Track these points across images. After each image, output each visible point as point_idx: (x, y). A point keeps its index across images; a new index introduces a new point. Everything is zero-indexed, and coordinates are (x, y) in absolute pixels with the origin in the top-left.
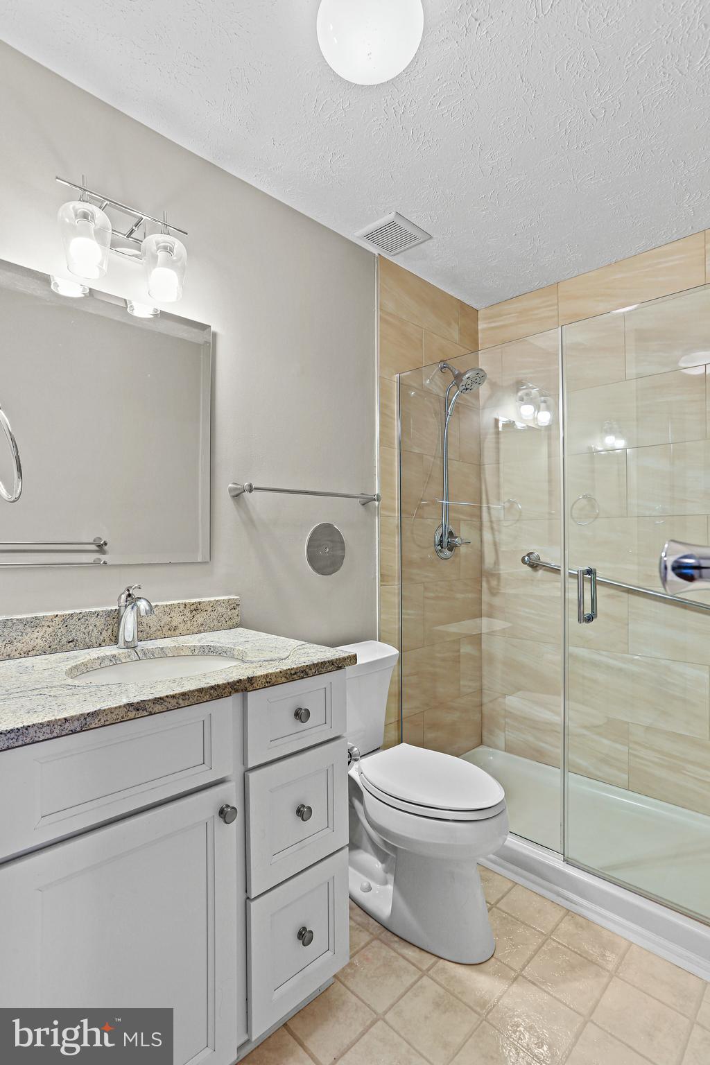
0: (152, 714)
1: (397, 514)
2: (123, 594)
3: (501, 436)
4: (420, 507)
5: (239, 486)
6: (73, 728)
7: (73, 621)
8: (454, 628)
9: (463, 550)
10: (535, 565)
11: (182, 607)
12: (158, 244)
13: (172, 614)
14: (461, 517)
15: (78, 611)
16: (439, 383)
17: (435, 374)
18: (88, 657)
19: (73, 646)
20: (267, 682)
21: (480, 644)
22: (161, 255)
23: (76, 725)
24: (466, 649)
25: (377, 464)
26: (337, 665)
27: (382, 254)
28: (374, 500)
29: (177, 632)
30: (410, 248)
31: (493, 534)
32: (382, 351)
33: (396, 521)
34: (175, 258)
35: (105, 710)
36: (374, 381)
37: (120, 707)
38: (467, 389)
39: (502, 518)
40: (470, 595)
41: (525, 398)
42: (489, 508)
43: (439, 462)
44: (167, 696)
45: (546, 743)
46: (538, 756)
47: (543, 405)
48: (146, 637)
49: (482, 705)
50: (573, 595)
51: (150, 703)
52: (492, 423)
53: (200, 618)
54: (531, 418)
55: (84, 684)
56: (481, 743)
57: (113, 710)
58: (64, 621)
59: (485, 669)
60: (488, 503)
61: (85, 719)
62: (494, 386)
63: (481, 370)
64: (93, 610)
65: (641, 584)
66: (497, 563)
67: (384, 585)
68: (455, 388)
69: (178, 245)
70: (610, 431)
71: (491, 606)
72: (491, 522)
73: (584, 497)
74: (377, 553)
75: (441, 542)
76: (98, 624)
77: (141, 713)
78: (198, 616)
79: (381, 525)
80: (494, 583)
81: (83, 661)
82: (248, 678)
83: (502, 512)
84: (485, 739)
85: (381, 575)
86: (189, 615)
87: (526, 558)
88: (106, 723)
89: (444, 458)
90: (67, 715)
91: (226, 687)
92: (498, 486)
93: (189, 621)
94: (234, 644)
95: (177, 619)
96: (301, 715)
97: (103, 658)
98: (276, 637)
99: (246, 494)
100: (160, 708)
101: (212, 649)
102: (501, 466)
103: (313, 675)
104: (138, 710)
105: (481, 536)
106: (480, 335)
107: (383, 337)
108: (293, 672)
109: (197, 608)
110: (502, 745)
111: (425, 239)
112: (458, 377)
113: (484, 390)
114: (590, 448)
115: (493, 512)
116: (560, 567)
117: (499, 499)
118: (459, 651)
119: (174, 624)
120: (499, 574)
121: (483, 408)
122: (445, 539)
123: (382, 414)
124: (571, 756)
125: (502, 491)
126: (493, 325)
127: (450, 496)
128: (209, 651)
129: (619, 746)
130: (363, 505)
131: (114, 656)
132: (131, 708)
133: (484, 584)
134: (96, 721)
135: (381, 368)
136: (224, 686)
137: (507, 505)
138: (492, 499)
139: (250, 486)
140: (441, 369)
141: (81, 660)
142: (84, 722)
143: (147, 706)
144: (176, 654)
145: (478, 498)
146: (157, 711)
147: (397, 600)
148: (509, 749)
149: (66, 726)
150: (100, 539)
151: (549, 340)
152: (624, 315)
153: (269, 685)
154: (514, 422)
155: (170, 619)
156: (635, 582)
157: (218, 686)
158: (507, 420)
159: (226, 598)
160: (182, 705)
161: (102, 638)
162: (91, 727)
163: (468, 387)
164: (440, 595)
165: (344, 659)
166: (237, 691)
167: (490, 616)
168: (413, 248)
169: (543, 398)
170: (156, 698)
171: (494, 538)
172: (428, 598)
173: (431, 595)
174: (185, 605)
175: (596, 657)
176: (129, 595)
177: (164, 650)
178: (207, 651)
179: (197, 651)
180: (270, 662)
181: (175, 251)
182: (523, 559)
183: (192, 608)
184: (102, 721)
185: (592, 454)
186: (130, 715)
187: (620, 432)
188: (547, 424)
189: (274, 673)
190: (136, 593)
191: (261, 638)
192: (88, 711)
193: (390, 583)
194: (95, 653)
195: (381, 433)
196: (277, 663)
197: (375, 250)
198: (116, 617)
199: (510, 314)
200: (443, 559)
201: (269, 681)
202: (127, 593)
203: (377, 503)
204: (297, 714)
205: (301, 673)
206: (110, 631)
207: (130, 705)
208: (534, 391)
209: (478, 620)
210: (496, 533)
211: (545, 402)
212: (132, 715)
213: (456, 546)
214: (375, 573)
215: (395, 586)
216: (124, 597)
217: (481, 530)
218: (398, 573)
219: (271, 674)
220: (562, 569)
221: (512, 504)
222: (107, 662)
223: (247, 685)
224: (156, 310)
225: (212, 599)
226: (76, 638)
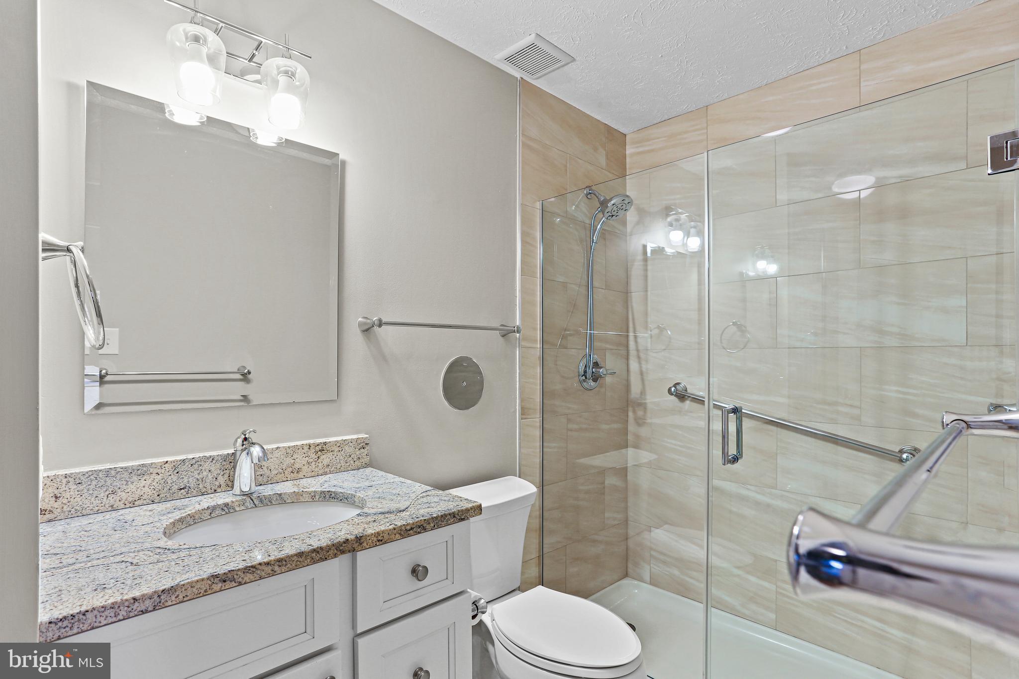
0: (241, 585)
1: (539, 345)
2: (238, 438)
3: (649, 262)
4: (564, 337)
5: (369, 321)
6: (143, 608)
7: (185, 467)
8: (598, 461)
9: (609, 380)
10: (682, 396)
11: (306, 448)
12: (278, 68)
13: (294, 457)
14: (608, 346)
15: (191, 456)
16: (584, 209)
17: (580, 200)
18: (198, 507)
19: (185, 493)
20: (379, 541)
21: (626, 476)
22: (282, 79)
23: (148, 604)
24: (611, 481)
25: (518, 294)
26: (459, 516)
27: (525, 78)
28: (514, 332)
29: (301, 475)
30: (553, 71)
31: (640, 363)
32: (524, 177)
33: (538, 352)
34: (297, 83)
35: (184, 585)
36: (515, 208)
37: (203, 580)
38: (612, 216)
39: (649, 345)
40: (615, 426)
41: (674, 223)
42: (636, 337)
43: (583, 290)
44: (260, 564)
45: (691, 578)
46: (683, 590)
47: (693, 231)
48: (265, 481)
49: (627, 539)
50: (717, 426)
51: (239, 573)
52: (640, 248)
53: (326, 459)
54: (680, 244)
55: (176, 547)
56: (626, 575)
57: (194, 584)
58: (175, 468)
59: (631, 500)
60: (635, 332)
61: (159, 596)
62: (642, 213)
63: (628, 196)
64: (207, 454)
65: (792, 418)
66: (643, 393)
67: (525, 419)
68: (601, 215)
69: (300, 70)
70: (762, 257)
71: (637, 436)
72: (638, 351)
73: (734, 324)
74: (518, 386)
75: (585, 372)
76: (213, 469)
77: (228, 584)
78: (323, 457)
79: (521, 357)
80: (640, 413)
81: (190, 512)
82: (357, 537)
83: (649, 340)
84: (630, 571)
85: (522, 408)
86: (314, 456)
87: (673, 389)
88: (185, 599)
89: (589, 286)
90: (137, 593)
91: (330, 549)
92: (646, 314)
93: (314, 463)
94: (358, 489)
95: (300, 461)
96: (418, 572)
97: (214, 508)
98: (403, 480)
99: (376, 328)
100: (252, 577)
101: (333, 495)
102: (649, 293)
103: (432, 530)
104: (225, 581)
105: (628, 365)
106: (628, 160)
107: (524, 163)
108: (408, 528)
109: (322, 449)
110: (647, 577)
111: (569, 61)
112: (604, 204)
113: (631, 216)
114: (741, 274)
115: (639, 340)
116: (704, 398)
117: (646, 327)
118: (603, 483)
119: (297, 466)
120: (645, 403)
121: (631, 235)
122: (589, 372)
123: (523, 242)
124: (714, 591)
125: (649, 320)
126: (641, 149)
127: (595, 324)
128: (329, 497)
129: (766, 584)
130: (503, 336)
131: (226, 505)
132: (216, 580)
133: (631, 414)
134: (173, 598)
135: (523, 195)
136: (328, 548)
137: (656, 331)
138: (638, 328)
139: (380, 320)
140: (587, 195)
141: (189, 511)
142: (158, 600)
143: (235, 576)
144: (296, 499)
145: (625, 326)
146: (248, 581)
147: (538, 433)
148: (653, 582)
149: (135, 607)
150: (244, 367)
151: (697, 165)
152: (775, 140)
153: (381, 543)
154: (663, 248)
155: (293, 461)
156: (784, 415)
157: (321, 548)
158: (656, 246)
159: (355, 437)
160: (279, 572)
161: (217, 483)
162: (167, 604)
163: (613, 213)
164: (584, 426)
165: (467, 510)
166: (343, 552)
167: (636, 447)
168: (556, 72)
169: (692, 223)
170: (247, 567)
171: (641, 367)
172: (571, 430)
173: (575, 426)
174: (310, 446)
175: (744, 492)
176: (245, 439)
177: (283, 496)
178: (327, 496)
179: (317, 497)
180: (387, 515)
181: (297, 75)
182: (669, 390)
183: (317, 448)
184: (181, 597)
185: (744, 281)
186: (215, 588)
187: (772, 257)
188: (696, 250)
189: (387, 530)
190: (253, 437)
191: (387, 481)
192: (163, 588)
193: (529, 417)
194: (207, 502)
195: (523, 262)
196: (392, 517)
197: (517, 74)
198: (231, 461)
199: (658, 138)
200: (587, 389)
201: (381, 539)
202: (243, 437)
203: (518, 335)
204: (414, 571)
205: (420, 527)
206: (226, 476)
207: (217, 576)
208: (683, 217)
209: (624, 451)
210: (643, 363)
211: (695, 227)
212: (216, 587)
213: (601, 377)
214: (516, 406)
215: (537, 420)
216: (240, 441)
217: (628, 359)
218: (540, 405)
219: (383, 532)
220: (706, 400)
221: (661, 329)
222: (218, 512)
223: (355, 545)
224: (280, 139)
225: (339, 438)
226: (188, 485)
